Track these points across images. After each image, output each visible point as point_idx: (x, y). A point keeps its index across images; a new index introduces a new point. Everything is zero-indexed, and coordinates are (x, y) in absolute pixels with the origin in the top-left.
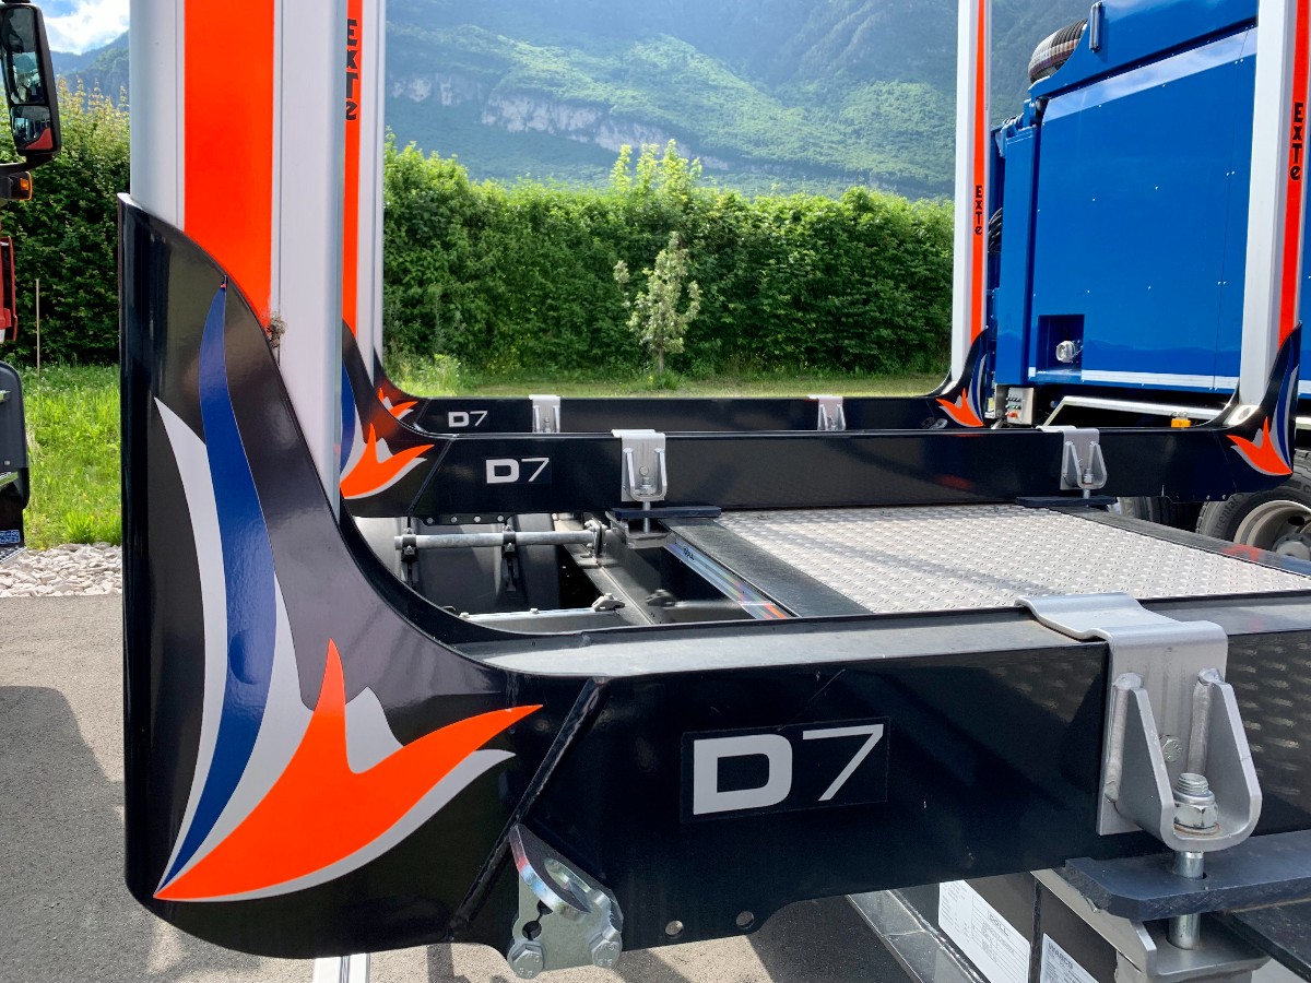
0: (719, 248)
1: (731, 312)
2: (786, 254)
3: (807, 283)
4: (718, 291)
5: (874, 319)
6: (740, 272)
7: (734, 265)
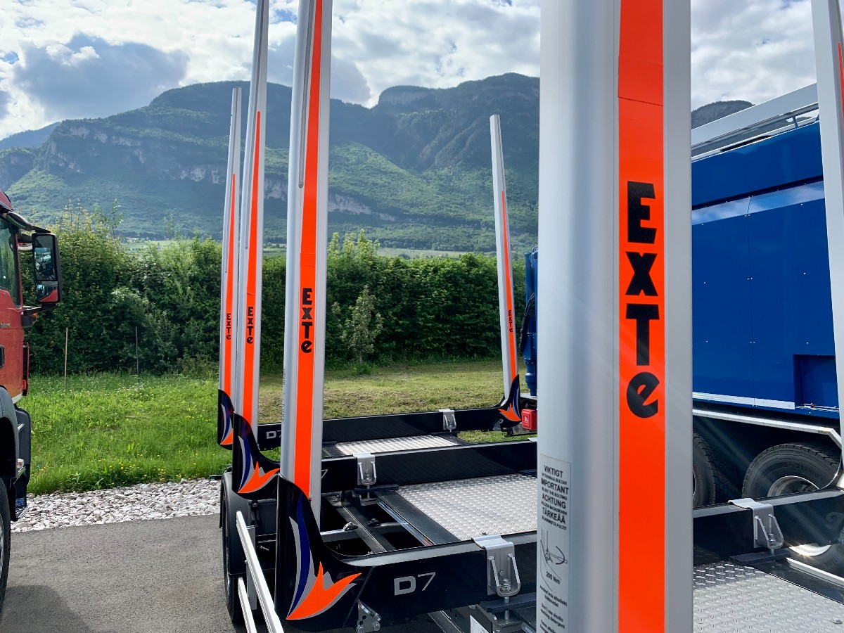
0: (392, 289)
1: (401, 326)
2: (431, 292)
3: (444, 308)
4: (392, 314)
5: (482, 327)
6: (405, 303)
7: (401, 298)
